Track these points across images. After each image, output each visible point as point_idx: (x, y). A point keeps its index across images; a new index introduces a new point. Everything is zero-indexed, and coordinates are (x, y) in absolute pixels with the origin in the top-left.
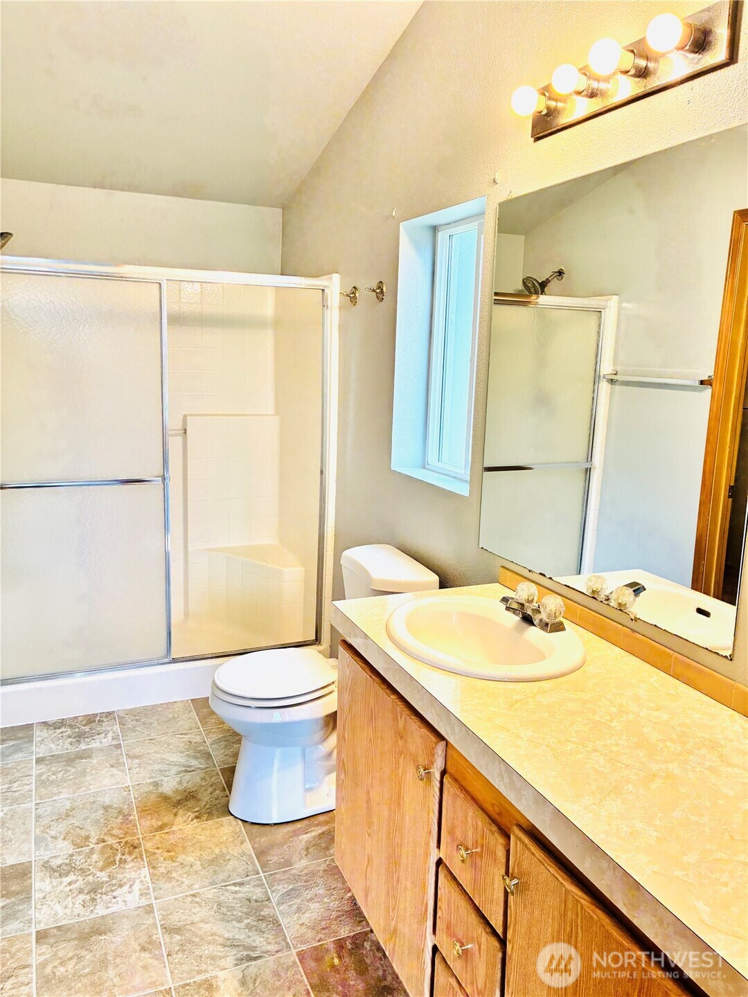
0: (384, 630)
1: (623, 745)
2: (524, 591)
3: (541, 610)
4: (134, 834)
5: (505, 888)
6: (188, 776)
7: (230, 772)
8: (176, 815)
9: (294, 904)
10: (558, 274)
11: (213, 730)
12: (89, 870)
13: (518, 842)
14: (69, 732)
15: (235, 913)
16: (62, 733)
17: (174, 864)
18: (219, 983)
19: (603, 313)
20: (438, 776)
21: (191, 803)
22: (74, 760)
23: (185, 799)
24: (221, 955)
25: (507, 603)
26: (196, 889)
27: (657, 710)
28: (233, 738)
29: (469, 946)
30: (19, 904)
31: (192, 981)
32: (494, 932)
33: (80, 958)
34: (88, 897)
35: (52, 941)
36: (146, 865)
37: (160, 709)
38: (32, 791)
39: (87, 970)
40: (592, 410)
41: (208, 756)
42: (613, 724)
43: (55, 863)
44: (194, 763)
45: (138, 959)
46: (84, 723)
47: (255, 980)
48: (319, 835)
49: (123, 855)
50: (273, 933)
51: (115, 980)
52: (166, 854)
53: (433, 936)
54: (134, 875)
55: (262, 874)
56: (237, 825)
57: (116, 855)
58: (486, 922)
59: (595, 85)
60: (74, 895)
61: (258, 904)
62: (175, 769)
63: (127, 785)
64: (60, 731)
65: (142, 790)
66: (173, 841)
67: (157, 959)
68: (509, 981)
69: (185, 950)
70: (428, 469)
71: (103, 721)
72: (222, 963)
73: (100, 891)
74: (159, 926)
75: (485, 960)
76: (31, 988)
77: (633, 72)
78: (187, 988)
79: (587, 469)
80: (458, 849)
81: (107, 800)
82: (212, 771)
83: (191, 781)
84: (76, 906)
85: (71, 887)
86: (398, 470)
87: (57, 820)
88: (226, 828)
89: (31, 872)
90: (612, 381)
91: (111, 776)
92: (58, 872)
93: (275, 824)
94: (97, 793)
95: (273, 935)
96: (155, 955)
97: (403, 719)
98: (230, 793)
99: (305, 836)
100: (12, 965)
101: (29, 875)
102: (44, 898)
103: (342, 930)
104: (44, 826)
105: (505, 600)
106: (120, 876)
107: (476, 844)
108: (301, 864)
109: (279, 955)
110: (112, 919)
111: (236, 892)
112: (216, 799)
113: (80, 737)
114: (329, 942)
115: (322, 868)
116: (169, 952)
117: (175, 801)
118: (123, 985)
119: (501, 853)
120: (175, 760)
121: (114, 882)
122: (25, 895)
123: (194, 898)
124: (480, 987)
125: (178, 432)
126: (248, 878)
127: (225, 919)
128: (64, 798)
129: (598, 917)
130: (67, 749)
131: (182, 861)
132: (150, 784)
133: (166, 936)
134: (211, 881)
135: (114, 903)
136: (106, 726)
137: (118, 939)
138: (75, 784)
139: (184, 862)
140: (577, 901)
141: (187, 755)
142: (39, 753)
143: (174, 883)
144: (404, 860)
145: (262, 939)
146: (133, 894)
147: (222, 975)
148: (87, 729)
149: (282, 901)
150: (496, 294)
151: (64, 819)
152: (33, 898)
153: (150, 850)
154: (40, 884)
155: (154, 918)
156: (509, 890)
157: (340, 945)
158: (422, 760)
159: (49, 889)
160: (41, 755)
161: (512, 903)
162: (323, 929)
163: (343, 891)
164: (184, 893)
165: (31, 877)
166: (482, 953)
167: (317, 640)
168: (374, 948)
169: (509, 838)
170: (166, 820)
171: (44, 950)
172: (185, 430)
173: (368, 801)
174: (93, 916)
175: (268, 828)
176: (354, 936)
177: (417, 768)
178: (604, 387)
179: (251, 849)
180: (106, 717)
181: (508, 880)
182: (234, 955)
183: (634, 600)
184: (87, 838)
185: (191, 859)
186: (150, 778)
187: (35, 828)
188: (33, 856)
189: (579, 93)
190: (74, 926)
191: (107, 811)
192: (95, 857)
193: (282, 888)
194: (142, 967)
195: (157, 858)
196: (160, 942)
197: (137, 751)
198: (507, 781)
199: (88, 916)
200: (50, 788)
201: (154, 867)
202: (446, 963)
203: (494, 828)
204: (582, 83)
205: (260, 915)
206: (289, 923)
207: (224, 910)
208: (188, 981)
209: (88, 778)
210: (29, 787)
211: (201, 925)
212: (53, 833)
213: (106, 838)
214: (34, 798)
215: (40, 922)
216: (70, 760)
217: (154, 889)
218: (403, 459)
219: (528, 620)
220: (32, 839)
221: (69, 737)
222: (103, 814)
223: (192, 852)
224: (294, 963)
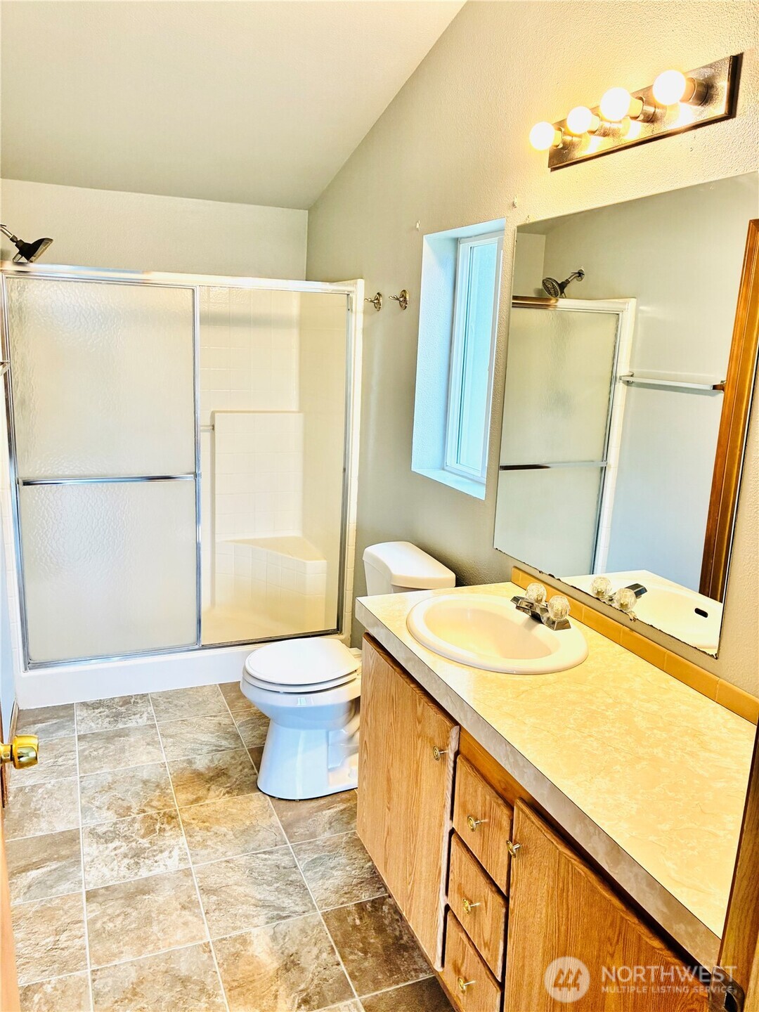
0: (404, 625)
1: (615, 732)
2: (534, 591)
3: (549, 609)
4: (172, 806)
5: (509, 852)
6: (219, 755)
7: (258, 752)
8: (209, 790)
9: (320, 871)
10: (577, 275)
11: (240, 713)
12: (132, 837)
13: (521, 812)
14: (107, 712)
15: (265, 878)
16: (100, 713)
17: (208, 834)
18: (252, 938)
19: (620, 315)
20: (452, 756)
21: (223, 779)
22: (114, 737)
23: (217, 776)
24: (253, 913)
25: (518, 602)
26: (229, 856)
27: (649, 702)
28: (262, 721)
29: (477, 904)
30: (69, 867)
31: (228, 936)
32: (499, 891)
33: (126, 915)
34: (132, 861)
35: (100, 899)
36: (184, 834)
37: (191, 693)
38: (76, 765)
39: (133, 926)
40: (608, 410)
41: (237, 737)
42: (607, 713)
43: (100, 830)
44: (224, 743)
45: (180, 916)
46: (121, 703)
47: (285, 936)
48: (341, 811)
49: (162, 824)
50: (300, 895)
51: (159, 934)
52: (201, 825)
53: (445, 897)
54: (173, 842)
55: (289, 844)
56: (266, 800)
57: (156, 823)
58: (492, 882)
59: (607, 125)
60: (119, 859)
61: (286, 870)
62: (206, 749)
63: (162, 762)
64: (99, 710)
65: (177, 767)
66: (207, 814)
67: (196, 916)
68: (511, 933)
69: (221, 909)
70: (447, 471)
71: (138, 703)
72: (255, 921)
73: (143, 856)
74: (197, 888)
75: (491, 916)
76: (84, 940)
77: (641, 117)
78: (224, 942)
79: (602, 468)
80: (469, 820)
81: (145, 776)
82: (241, 751)
83: (222, 760)
84: (122, 869)
85: (116, 852)
86: (417, 471)
87: (100, 792)
88: (255, 802)
89: (79, 838)
90: (628, 383)
91: (148, 753)
92: (106, 838)
93: (300, 800)
94: (136, 769)
95: (300, 897)
96: (194, 913)
97: (421, 706)
98: (258, 771)
99: (328, 811)
100: (66, 920)
101: (77, 841)
102: (93, 861)
103: (363, 895)
104: (89, 797)
105: (516, 599)
106: (161, 843)
107: (484, 816)
108: (325, 836)
109: (306, 915)
110: (155, 881)
111: (266, 859)
112: (245, 776)
113: (117, 717)
114: (351, 905)
115: (344, 839)
116: (207, 910)
117: (207, 777)
118: (166, 939)
119: (506, 823)
120: (206, 740)
121: (155, 848)
122: (75, 859)
123: (228, 864)
124: (486, 939)
125: (206, 428)
126: (277, 847)
127: (256, 883)
128: (105, 772)
129: (585, 873)
130: (106, 728)
131: (216, 831)
132: (184, 761)
133: (204, 896)
134: (243, 849)
135: (156, 867)
136: (140, 707)
137: (161, 899)
138: (115, 759)
139: (218, 832)
140: (569, 861)
141: (217, 736)
142: (80, 731)
143: (209, 850)
144: (420, 832)
145: (290, 901)
146: (173, 859)
147: (255, 931)
148: (123, 709)
149: (307, 868)
150: (515, 298)
151: (107, 791)
152: (82, 861)
153: (186, 820)
154: (88, 849)
155: (192, 880)
156: (512, 854)
157: (361, 907)
158: (438, 742)
159: (96, 853)
160: (82, 733)
161: (514, 866)
162: (346, 893)
163: (364, 861)
164: (218, 859)
165: (79, 843)
166: (488, 910)
167: (338, 630)
168: (391, 911)
169: (512, 809)
170: (200, 794)
171: (94, 908)
172: (213, 426)
173: (389, 780)
174: (137, 878)
175: (294, 803)
176: (373, 900)
177: (434, 749)
178: (620, 388)
179: (279, 821)
180: (141, 699)
181: (511, 845)
182: (266, 914)
183: (635, 601)
184: (129, 808)
185: (224, 830)
186: (183, 756)
187: (81, 798)
188: (80, 825)
189: (593, 132)
190: (120, 887)
191: (146, 785)
192: (137, 826)
193: (308, 857)
194: (183, 924)
195: (193, 828)
196: (198, 902)
197: (171, 731)
198: (512, 760)
199: (133, 877)
200: (92, 763)
201: (190, 836)
202: (457, 919)
203: (500, 801)
204: (595, 124)
205: (288, 880)
206: (314, 887)
207: (255, 875)
208: (225, 936)
209: (127, 754)
210: (73, 762)
211: (235, 887)
212: (97, 804)
213: (146, 809)
214: (78, 772)
215: (90, 883)
216: (109, 738)
217: (191, 855)
218: (423, 460)
219: (536, 618)
220: (78, 808)
221: (108, 716)
222: (142, 787)
223: (225, 823)
224: (320, 923)
